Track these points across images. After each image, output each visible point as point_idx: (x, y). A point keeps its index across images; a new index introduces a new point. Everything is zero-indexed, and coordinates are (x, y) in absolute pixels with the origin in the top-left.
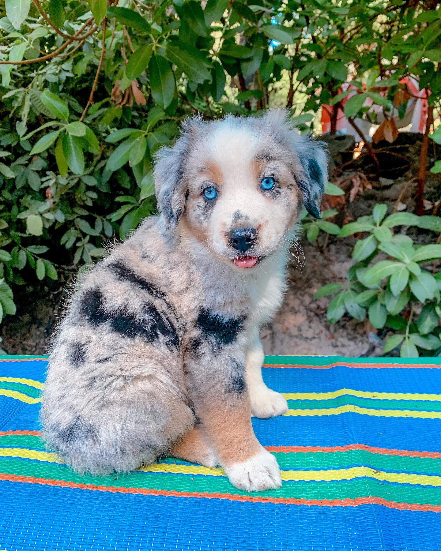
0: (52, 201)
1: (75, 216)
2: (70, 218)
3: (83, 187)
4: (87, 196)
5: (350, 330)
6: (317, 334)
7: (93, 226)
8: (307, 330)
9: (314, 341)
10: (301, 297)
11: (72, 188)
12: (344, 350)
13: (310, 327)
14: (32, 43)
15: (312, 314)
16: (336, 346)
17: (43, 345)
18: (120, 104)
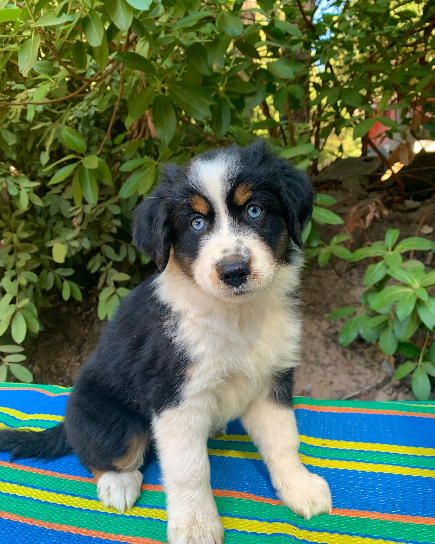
0: (78, 229)
1: (102, 242)
2: (97, 244)
3: (109, 216)
4: (112, 224)
5: (368, 358)
6: (334, 361)
7: (117, 251)
8: (324, 357)
9: (330, 368)
10: (318, 322)
11: (99, 216)
12: (361, 378)
13: (327, 353)
14: (58, 83)
15: (329, 340)
16: (352, 374)
17: (73, 363)
18: (136, 138)
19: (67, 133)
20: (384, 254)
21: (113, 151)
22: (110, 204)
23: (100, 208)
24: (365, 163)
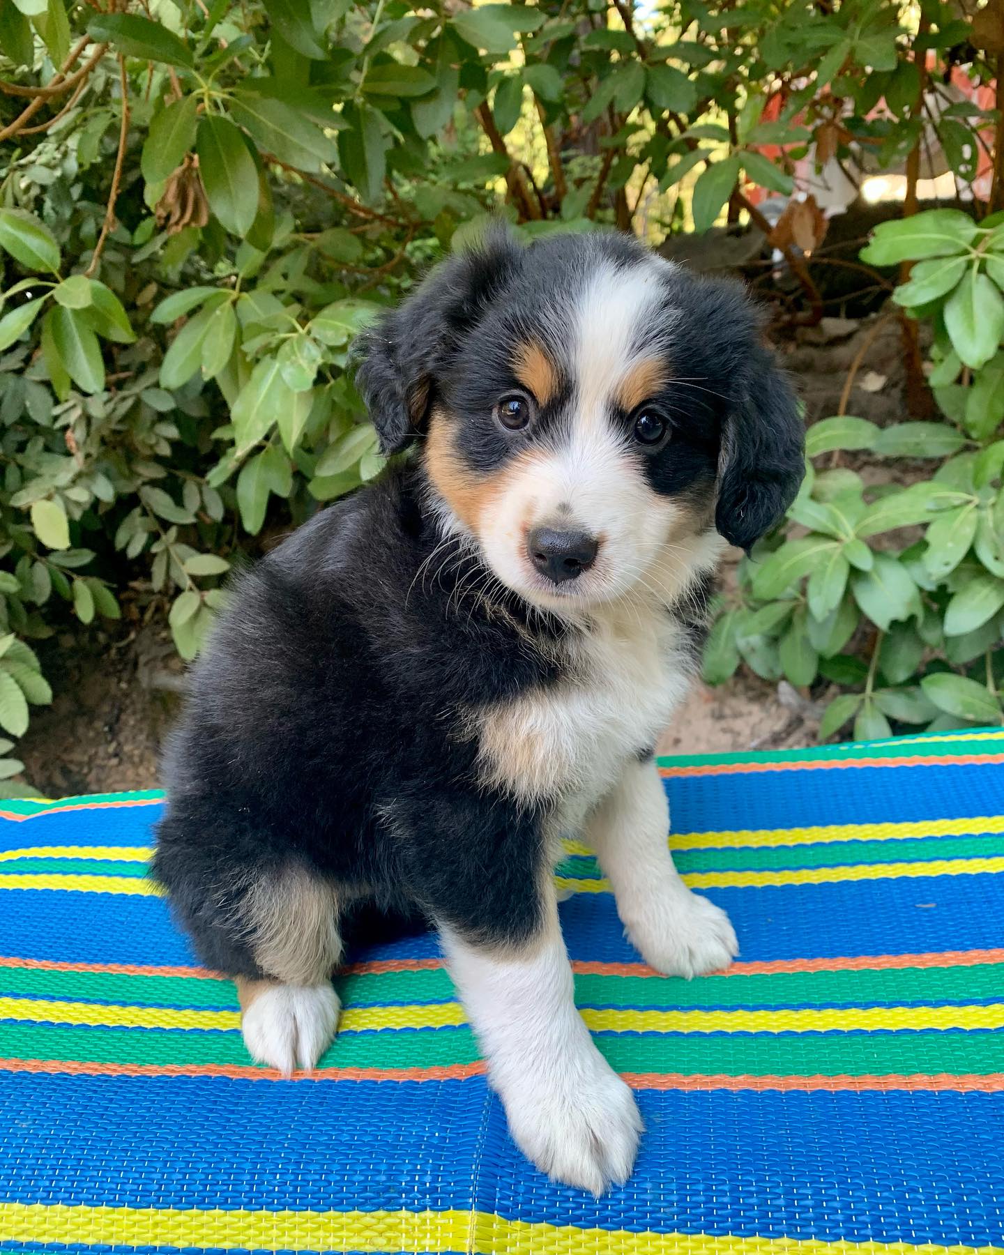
0: (81, 454)
1: (139, 482)
2: (128, 488)
3: (146, 416)
4: (157, 435)
7: (179, 501)
11: (122, 421)
12: (739, 724)
16: (719, 717)
17: (103, 759)
18: (177, 223)
21: (136, 259)
22: (147, 388)
23: (124, 399)
24: (733, 241)
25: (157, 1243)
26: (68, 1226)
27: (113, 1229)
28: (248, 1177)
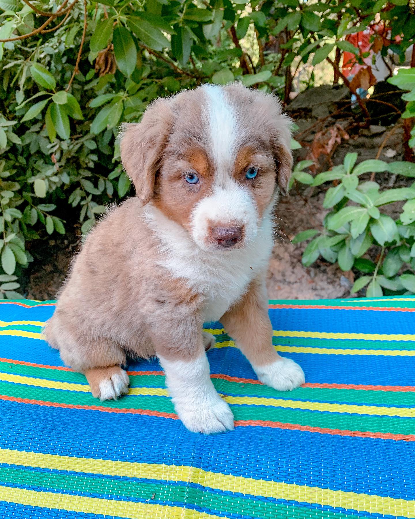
0: (58, 165)
1: (81, 177)
2: (75, 179)
3: (85, 151)
4: (89, 159)
5: (330, 275)
6: (299, 279)
7: (96, 186)
8: (290, 276)
9: (295, 286)
10: (286, 245)
11: (76, 152)
12: (323, 293)
13: (293, 273)
14: (23, 19)
15: (295, 260)
16: (315, 289)
18: (103, 72)
19: (36, 70)
20: (343, 177)
21: (87, 87)
22: (87, 140)
23: (77, 144)
25: (68, 470)
26: (35, 461)
27: (52, 463)
28: (104, 447)
